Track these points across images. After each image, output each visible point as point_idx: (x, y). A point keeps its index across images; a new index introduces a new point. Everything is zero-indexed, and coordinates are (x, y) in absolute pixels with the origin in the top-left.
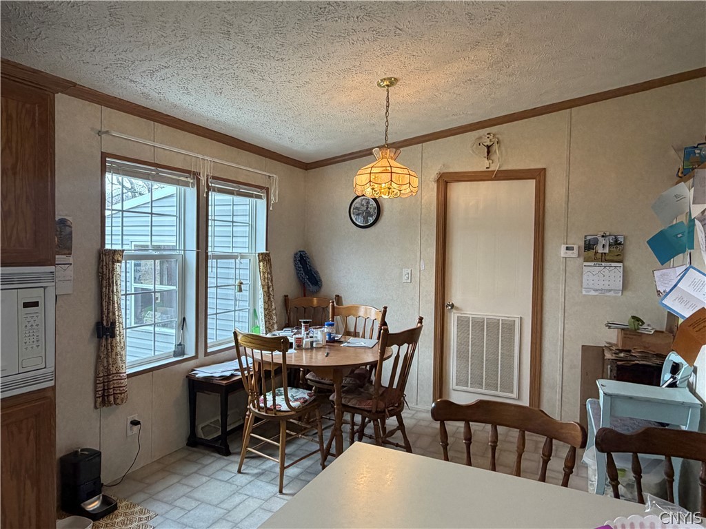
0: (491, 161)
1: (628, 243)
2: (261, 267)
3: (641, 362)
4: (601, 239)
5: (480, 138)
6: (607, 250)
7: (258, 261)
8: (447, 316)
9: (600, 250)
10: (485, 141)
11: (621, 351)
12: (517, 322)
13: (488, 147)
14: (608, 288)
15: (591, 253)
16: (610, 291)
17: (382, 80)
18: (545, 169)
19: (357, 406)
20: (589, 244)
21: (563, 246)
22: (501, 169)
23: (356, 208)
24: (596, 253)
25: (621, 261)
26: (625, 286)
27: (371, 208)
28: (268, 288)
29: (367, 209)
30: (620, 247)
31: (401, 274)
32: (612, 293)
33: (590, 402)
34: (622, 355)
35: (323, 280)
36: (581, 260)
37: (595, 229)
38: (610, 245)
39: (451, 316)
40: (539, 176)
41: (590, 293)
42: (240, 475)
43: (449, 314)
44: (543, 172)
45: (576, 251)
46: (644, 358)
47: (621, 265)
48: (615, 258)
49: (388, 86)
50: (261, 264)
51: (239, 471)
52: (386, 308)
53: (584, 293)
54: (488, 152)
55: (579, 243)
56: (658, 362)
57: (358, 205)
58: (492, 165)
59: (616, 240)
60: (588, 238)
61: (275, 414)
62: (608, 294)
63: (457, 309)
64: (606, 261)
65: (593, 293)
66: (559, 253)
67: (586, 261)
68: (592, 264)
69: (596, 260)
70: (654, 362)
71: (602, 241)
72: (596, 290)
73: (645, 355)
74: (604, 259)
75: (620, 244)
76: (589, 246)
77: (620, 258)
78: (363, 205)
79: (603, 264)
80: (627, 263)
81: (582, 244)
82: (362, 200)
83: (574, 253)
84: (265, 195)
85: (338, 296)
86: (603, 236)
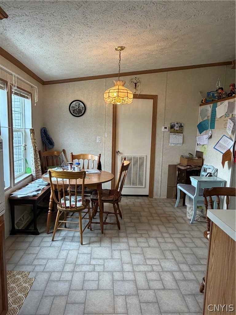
0: (136, 90)
1: (184, 126)
2: (32, 136)
3: (195, 169)
4: (176, 124)
5: (132, 79)
6: (178, 129)
7: (30, 133)
8: (116, 156)
9: (176, 129)
10: (134, 81)
11: (187, 166)
12: (145, 157)
13: (136, 84)
14: (178, 143)
15: (173, 129)
16: (178, 144)
17: (118, 47)
18: (157, 95)
19: (106, 199)
20: (172, 126)
21: (163, 127)
22: (140, 94)
23: (73, 107)
24: (174, 129)
25: (182, 133)
26: (183, 143)
27: (81, 107)
28: (35, 147)
29: (79, 107)
30: (182, 128)
31: (96, 139)
32: (179, 145)
33: (178, 185)
34: (188, 167)
35: (55, 142)
36: (169, 132)
37: (174, 121)
38: (179, 127)
39: (118, 157)
40: (154, 98)
41: (172, 145)
42: (54, 242)
43: (117, 156)
44: (156, 97)
45: (168, 128)
46: (195, 167)
47: (182, 134)
48: (180, 132)
49: (120, 50)
50: (32, 134)
51: (53, 240)
52: (100, 154)
53: (170, 145)
54: (136, 86)
55: (168, 126)
56: (199, 168)
57: (74, 106)
58: (137, 92)
59: (181, 125)
60: (172, 124)
61: (76, 209)
62: (177, 145)
63: (121, 153)
64: (178, 133)
65: (173, 145)
66: (161, 130)
67: (171, 133)
68: (173, 134)
69: (174, 132)
70: (198, 169)
71: (176, 125)
72: (174, 144)
73: (196, 167)
74: (176, 132)
75: (182, 126)
76: (172, 127)
77: (182, 132)
78: (77, 106)
79: (176, 134)
80: (184, 134)
81: (170, 126)
82: (76, 103)
83: (167, 130)
84: (30, 97)
85: (64, 150)
86: (177, 123)
